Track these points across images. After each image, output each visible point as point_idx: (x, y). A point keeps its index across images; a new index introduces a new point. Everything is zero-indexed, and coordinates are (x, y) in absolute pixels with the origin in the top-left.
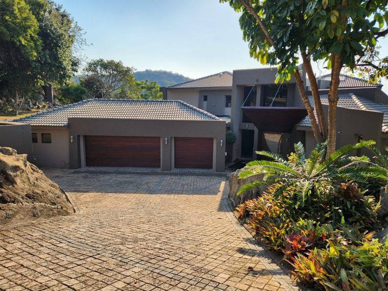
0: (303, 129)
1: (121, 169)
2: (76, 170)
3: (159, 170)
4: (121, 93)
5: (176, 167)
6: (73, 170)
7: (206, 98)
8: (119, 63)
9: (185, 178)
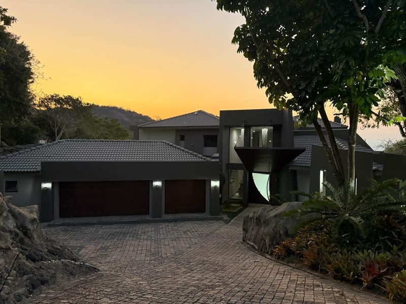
0: (294, 168)
1: (104, 219)
2: (50, 223)
3: (148, 217)
4: (77, 132)
5: (166, 213)
6: (46, 224)
7: (182, 138)
8: (78, 99)
9: (181, 224)
